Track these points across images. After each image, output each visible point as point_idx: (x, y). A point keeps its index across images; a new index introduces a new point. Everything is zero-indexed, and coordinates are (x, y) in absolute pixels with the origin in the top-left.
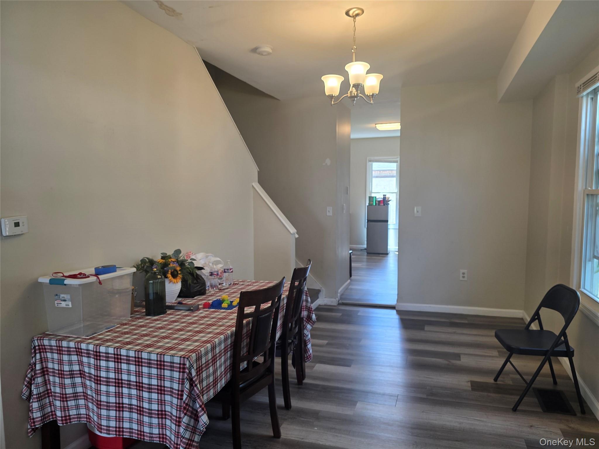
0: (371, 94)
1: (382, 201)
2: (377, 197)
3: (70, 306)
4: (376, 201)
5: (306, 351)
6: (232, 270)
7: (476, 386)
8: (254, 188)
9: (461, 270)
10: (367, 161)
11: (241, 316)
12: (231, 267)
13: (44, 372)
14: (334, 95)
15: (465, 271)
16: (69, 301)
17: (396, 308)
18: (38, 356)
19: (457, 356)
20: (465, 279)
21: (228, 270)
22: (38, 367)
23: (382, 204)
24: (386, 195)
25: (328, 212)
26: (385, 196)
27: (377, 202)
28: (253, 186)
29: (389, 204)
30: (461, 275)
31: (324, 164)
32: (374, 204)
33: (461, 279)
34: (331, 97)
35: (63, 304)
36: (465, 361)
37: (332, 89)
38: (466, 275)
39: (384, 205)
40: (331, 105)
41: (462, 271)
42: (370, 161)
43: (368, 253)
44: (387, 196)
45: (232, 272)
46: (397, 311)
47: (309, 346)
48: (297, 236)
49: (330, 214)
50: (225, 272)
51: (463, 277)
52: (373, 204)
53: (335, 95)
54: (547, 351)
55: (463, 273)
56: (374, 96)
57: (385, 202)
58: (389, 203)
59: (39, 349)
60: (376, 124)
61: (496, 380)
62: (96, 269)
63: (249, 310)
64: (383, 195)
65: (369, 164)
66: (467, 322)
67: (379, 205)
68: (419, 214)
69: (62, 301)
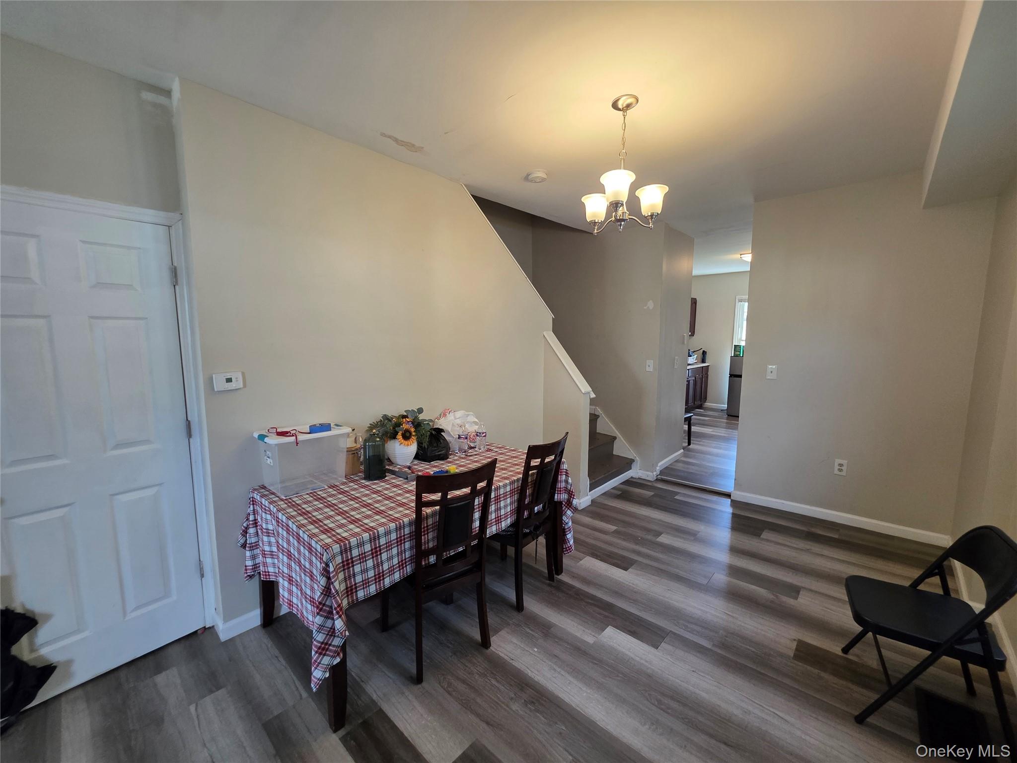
0: (649, 214)
3: (272, 464)
5: (564, 541)
6: (484, 434)
7: (805, 653)
8: (546, 338)
9: (836, 460)
10: (737, 300)
11: (419, 503)
13: (256, 523)
14: (596, 221)
15: (844, 462)
16: (271, 458)
17: (732, 498)
19: (795, 591)
20: (844, 473)
21: (480, 433)
22: (252, 517)
25: (647, 366)
28: (544, 336)
30: (837, 467)
31: (645, 308)
33: (836, 472)
34: (593, 223)
35: (269, 461)
36: (804, 602)
37: (595, 213)
38: (844, 468)
41: (838, 461)
43: (728, 415)
45: (485, 436)
46: (732, 500)
47: (569, 536)
48: (593, 395)
49: (650, 369)
50: (477, 435)
51: (840, 470)
52: (740, 355)
53: (598, 220)
54: (940, 645)
55: (841, 465)
56: (654, 217)
59: (252, 501)
60: (741, 255)
61: (846, 650)
62: (311, 427)
65: (739, 304)
66: (836, 536)
68: (773, 376)
69: (268, 457)
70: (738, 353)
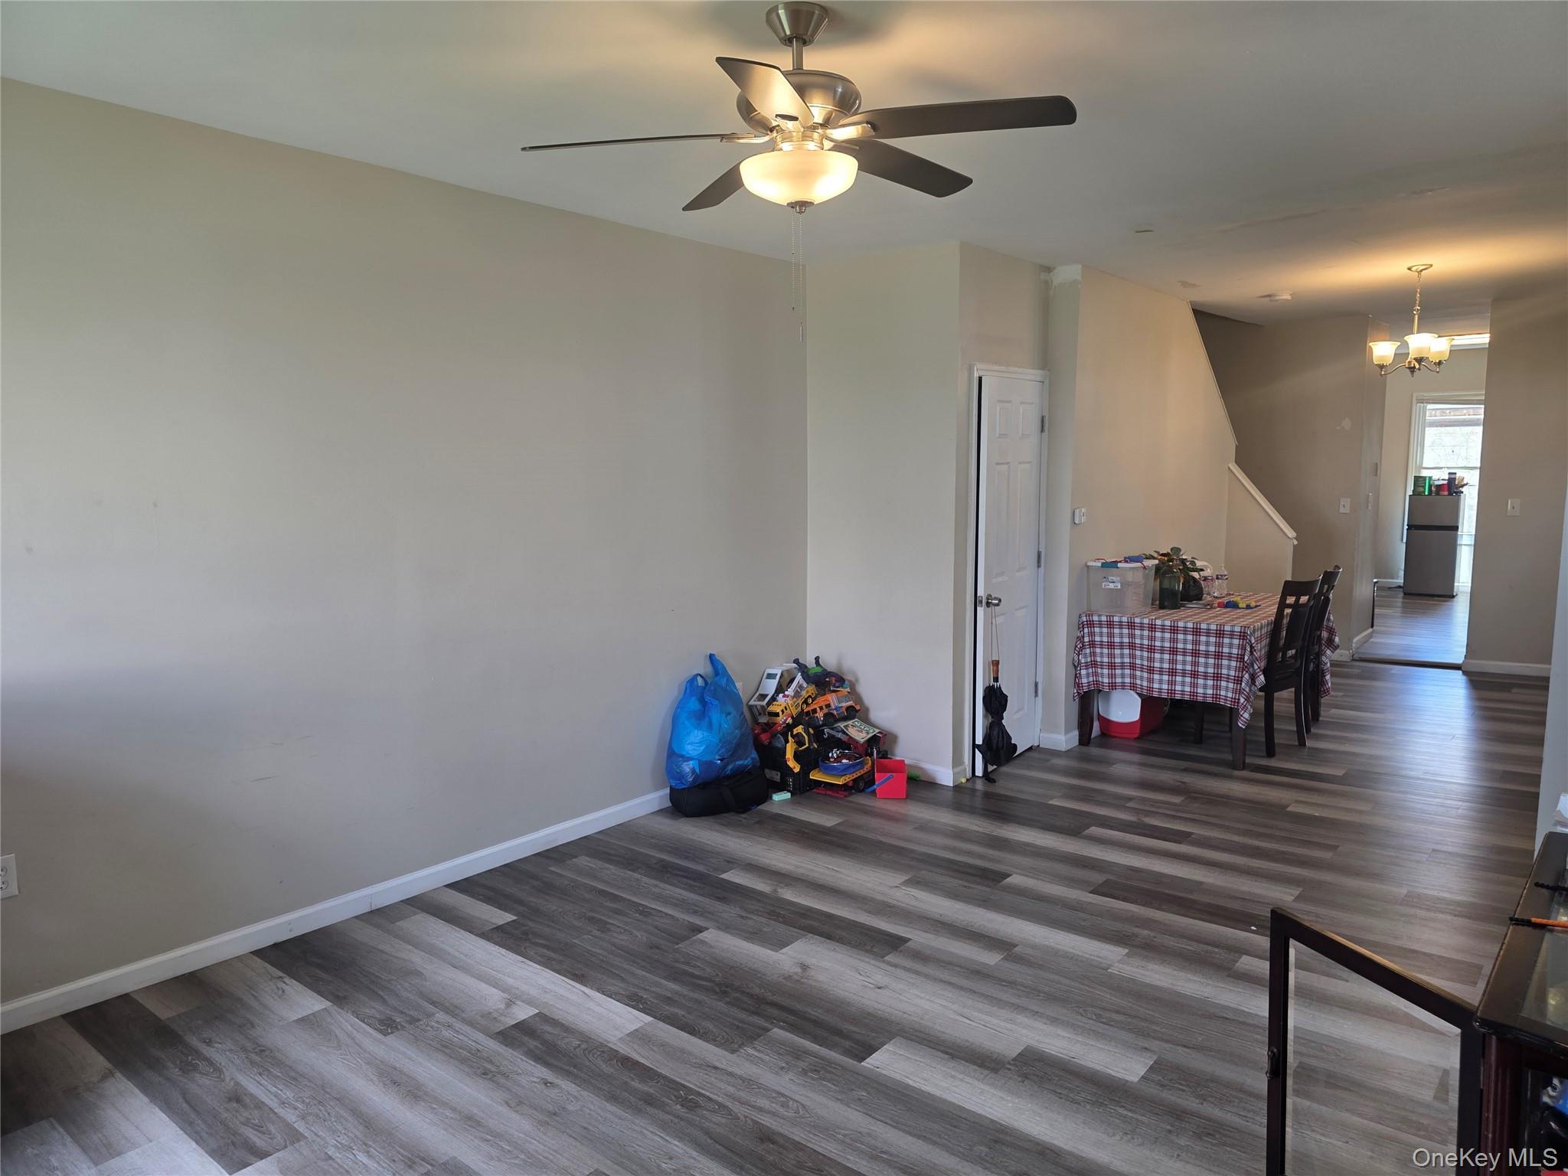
0: (1438, 362)
1: (1446, 487)
2: (1433, 478)
3: (1119, 587)
4: (1430, 486)
5: (1323, 683)
8: (1231, 471)
10: (1414, 401)
11: (1282, 605)
12: (1226, 573)
13: (1092, 644)
14: (1385, 364)
16: (1118, 582)
17: (1464, 668)
18: (1086, 630)
21: (1222, 576)
22: (1086, 639)
23: (1446, 493)
24: (1455, 474)
25: (1341, 506)
26: (1453, 476)
27: (1433, 489)
28: (1229, 468)
29: (1462, 492)
31: (1338, 428)
32: (1426, 493)
34: (1382, 367)
35: (1112, 586)
37: (1382, 357)
39: (1450, 494)
42: (1422, 401)
43: (1405, 594)
44: (1457, 476)
45: (1227, 579)
46: (1464, 672)
47: (1328, 677)
48: (1296, 542)
49: (1347, 510)
50: (1217, 578)
52: (1424, 492)
56: (1441, 363)
57: (1452, 488)
58: (1463, 489)
59: (1087, 624)
62: (1125, 558)
63: (1291, 600)
64: (1450, 474)
65: (1417, 407)
67: (1438, 493)
68: (1516, 512)
69: (1110, 582)
70: (1421, 489)
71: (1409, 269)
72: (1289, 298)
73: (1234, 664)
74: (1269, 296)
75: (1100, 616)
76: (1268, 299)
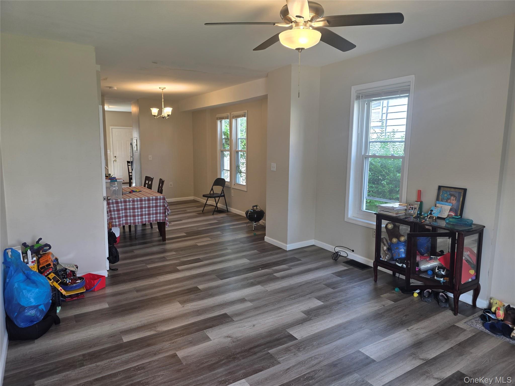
3: (117, 189)
13: (110, 211)
15: (172, 183)
16: (117, 187)
19: (185, 210)
20: (172, 187)
22: (108, 210)
30: (170, 185)
33: (170, 187)
34: (155, 116)
35: (114, 188)
36: (188, 211)
37: (155, 113)
38: (172, 185)
40: (155, 118)
51: (171, 186)
54: (219, 196)
55: (171, 184)
61: (203, 211)
68: (151, 159)
69: (113, 187)
71: (160, 88)
72: (116, 89)
73: (162, 208)
74: (110, 87)
75: (112, 200)
76: (109, 88)
